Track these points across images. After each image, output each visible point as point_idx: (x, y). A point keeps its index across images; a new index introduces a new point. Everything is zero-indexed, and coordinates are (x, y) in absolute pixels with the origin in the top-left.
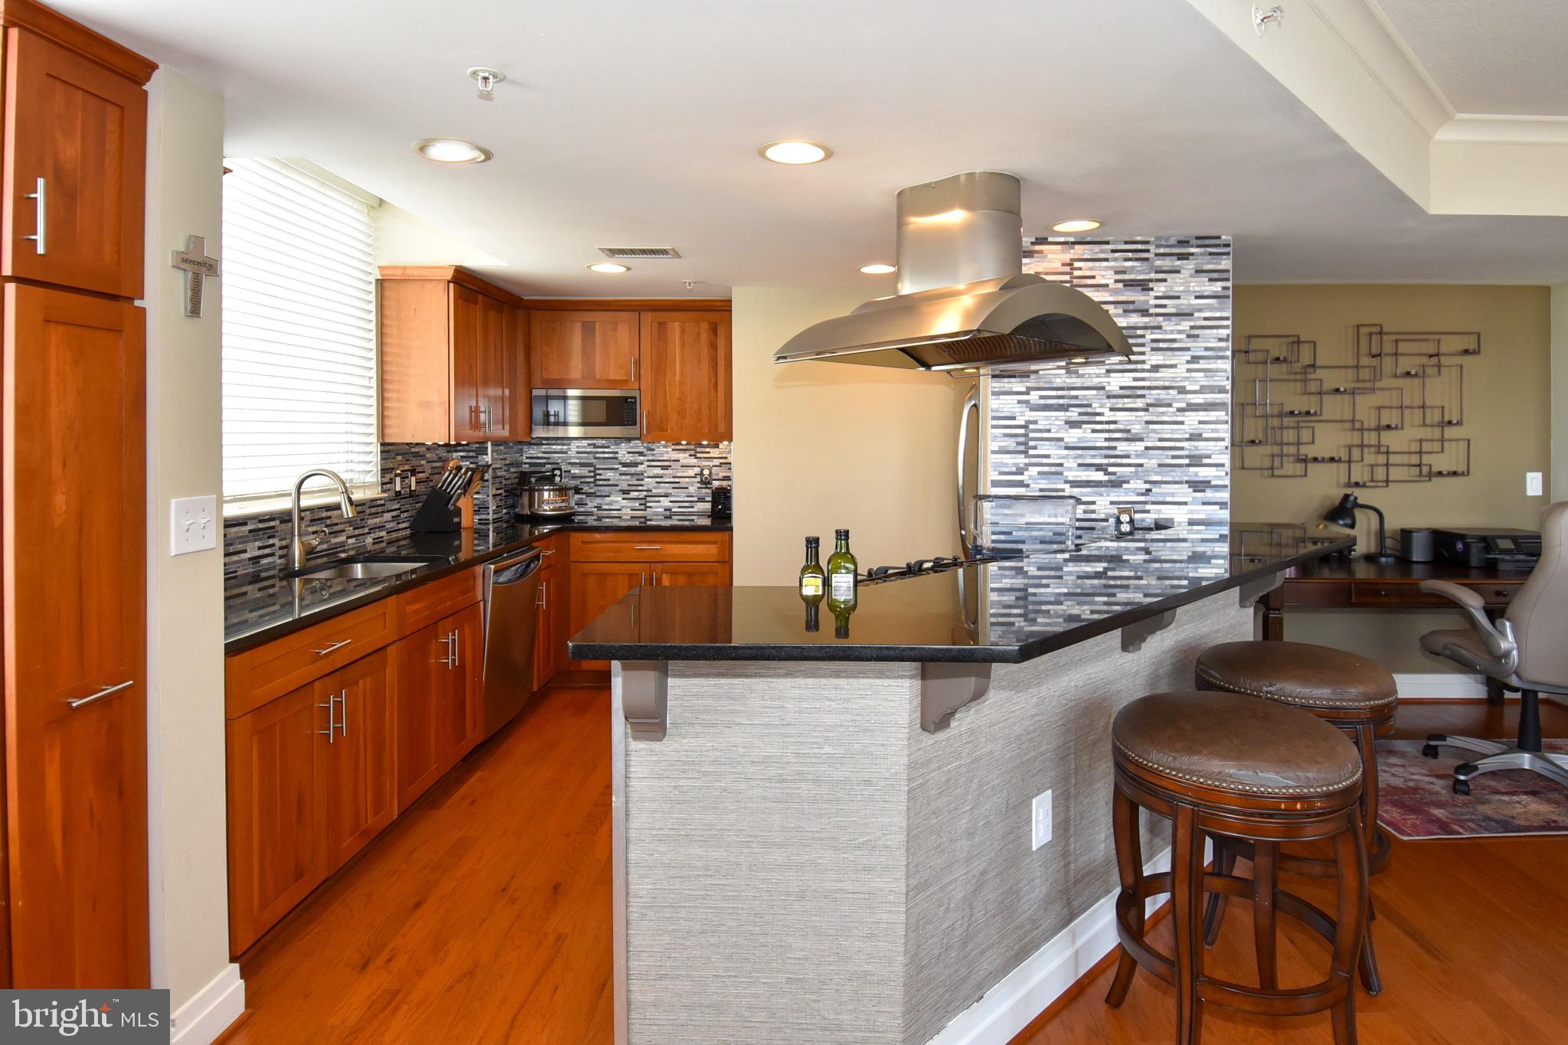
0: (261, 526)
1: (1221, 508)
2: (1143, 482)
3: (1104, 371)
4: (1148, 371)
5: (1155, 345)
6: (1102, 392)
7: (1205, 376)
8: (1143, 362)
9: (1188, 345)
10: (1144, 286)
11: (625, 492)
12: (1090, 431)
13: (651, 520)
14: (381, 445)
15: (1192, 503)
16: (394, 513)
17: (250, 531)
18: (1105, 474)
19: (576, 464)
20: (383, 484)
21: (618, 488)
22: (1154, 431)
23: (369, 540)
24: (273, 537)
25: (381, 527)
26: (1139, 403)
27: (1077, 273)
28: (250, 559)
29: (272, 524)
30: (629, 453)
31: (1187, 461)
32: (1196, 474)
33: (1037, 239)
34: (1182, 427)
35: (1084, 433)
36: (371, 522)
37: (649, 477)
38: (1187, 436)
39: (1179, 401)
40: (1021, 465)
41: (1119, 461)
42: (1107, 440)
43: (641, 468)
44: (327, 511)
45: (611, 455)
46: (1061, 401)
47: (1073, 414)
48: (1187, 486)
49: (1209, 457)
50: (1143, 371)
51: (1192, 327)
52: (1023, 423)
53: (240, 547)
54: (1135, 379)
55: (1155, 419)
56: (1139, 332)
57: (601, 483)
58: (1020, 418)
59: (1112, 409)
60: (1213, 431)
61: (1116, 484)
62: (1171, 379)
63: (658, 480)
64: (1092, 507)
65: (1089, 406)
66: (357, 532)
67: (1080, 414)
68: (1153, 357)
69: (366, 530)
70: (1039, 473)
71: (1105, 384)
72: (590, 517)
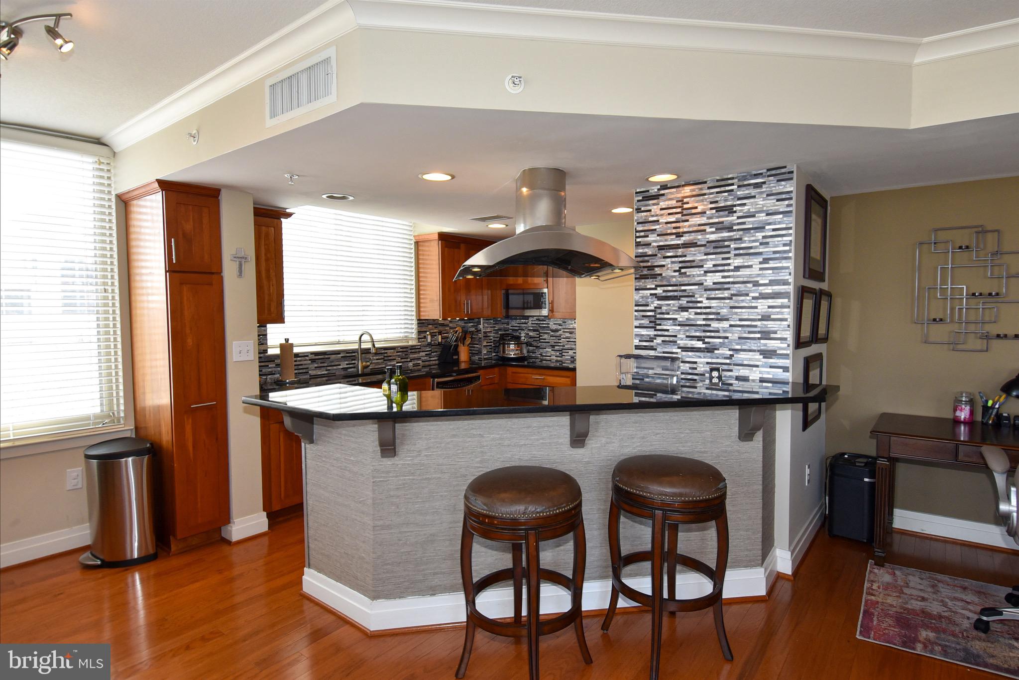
0: (348, 355)
1: (784, 371)
2: (728, 349)
3: (703, 272)
4: (732, 271)
5: (737, 252)
6: (701, 286)
7: (773, 273)
8: (729, 265)
9: (761, 250)
10: (730, 210)
11: (553, 346)
12: (694, 313)
13: (564, 363)
14: (418, 320)
15: (763, 366)
16: (428, 353)
17: (342, 357)
18: (703, 343)
19: (531, 330)
20: (419, 339)
21: (550, 344)
22: (736, 313)
23: (411, 364)
24: (355, 360)
25: (419, 359)
26: (726, 294)
27: (685, 206)
28: (342, 368)
29: (353, 354)
30: (554, 324)
31: (759, 335)
32: (765, 345)
33: (661, 186)
34: (756, 310)
35: (690, 315)
36: (412, 356)
37: (564, 338)
38: (760, 317)
39: (754, 291)
40: (652, 336)
41: (713, 334)
42: (704, 319)
43: (560, 332)
44: (384, 350)
45: (546, 325)
46: (676, 294)
47: (684, 302)
48: (759, 353)
49: (775, 332)
50: (729, 271)
51: (764, 237)
52: (653, 308)
53: (337, 363)
54: (723, 277)
55: (737, 305)
56: (726, 243)
57: (542, 341)
58: (652, 305)
59: (708, 299)
60: (778, 313)
61: (710, 350)
62: (748, 276)
63: (568, 340)
64: (695, 366)
65: (693, 296)
66: (403, 360)
67: (688, 302)
68: (736, 261)
69: (409, 360)
70: (663, 341)
71: (704, 281)
72: (537, 360)
